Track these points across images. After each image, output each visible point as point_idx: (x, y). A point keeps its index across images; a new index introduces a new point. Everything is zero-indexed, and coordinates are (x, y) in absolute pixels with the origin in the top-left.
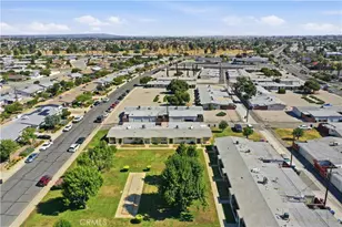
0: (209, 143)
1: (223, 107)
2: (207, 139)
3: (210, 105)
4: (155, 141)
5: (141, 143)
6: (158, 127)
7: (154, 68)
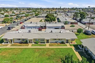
0: (75, 43)
1: (72, 23)
2: (73, 40)
3: (66, 22)
4: (36, 42)
5: (26, 42)
6: (40, 32)
7: (41, 13)
